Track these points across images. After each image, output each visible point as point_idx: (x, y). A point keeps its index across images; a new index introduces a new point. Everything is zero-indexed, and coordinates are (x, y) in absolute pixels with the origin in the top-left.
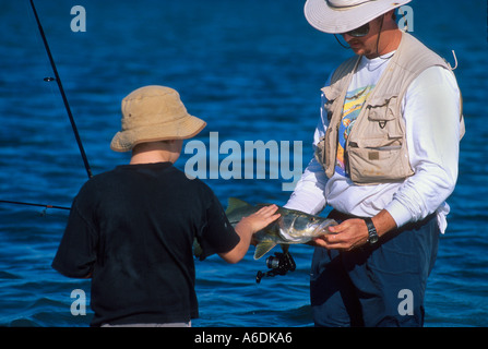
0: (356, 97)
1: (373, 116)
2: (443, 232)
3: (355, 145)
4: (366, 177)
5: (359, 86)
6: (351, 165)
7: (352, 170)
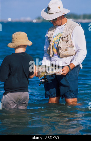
0: (57, 36)
1: (64, 40)
2: (82, 68)
3: (61, 48)
4: (64, 55)
5: (57, 33)
6: (60, 53)
7: (60, 54)
